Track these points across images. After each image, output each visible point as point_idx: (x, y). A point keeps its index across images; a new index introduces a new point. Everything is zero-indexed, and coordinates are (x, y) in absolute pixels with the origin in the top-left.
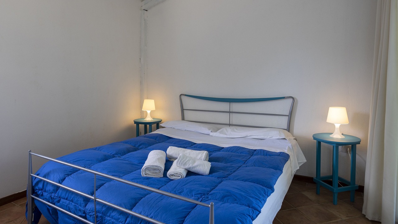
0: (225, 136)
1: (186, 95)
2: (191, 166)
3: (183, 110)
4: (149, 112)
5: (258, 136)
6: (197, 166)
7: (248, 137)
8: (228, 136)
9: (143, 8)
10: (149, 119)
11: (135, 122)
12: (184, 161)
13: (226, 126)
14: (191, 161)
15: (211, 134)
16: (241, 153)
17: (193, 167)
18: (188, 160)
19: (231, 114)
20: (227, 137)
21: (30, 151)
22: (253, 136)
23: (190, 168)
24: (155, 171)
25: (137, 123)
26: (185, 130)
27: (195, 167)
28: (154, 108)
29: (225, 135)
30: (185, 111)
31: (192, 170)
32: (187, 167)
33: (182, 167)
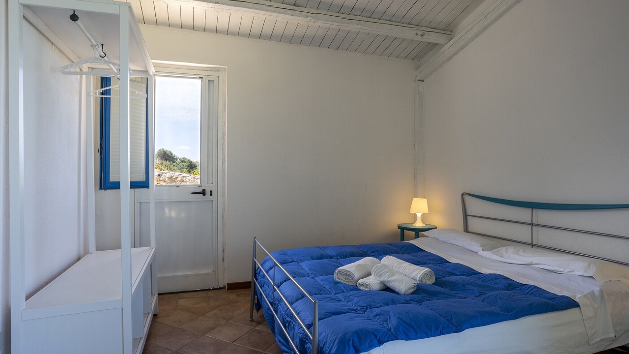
0: (499, 259)
1: (469, 194)
2: (386, 279)
3: (466, 216)
4: (419, 215)
5: (549, 266)
6: (393, 281)
7: (535, 266)
8: (503, 260)
9: (418, 78)
10: (419, 224)
11: (399, 227)
12: (380, 272)
13: (518, 244)
14: (387, 274)
15: (481, 253)
16: (494, 284)
17: (388, 282)
18: (386, 272)
19: (534, 227)
20: (501, 260)
21: (255, 238)
22: (542, 264)
23: (385, 281)
24: (348, 277)
25: (402, 229)
26: (451, 244)
27: (390, 281)
28: (426, 211)
29: (500, 257)
30: (469, 218)
31: (389, 285)
32: (382, 279)
33: (377, 278)
